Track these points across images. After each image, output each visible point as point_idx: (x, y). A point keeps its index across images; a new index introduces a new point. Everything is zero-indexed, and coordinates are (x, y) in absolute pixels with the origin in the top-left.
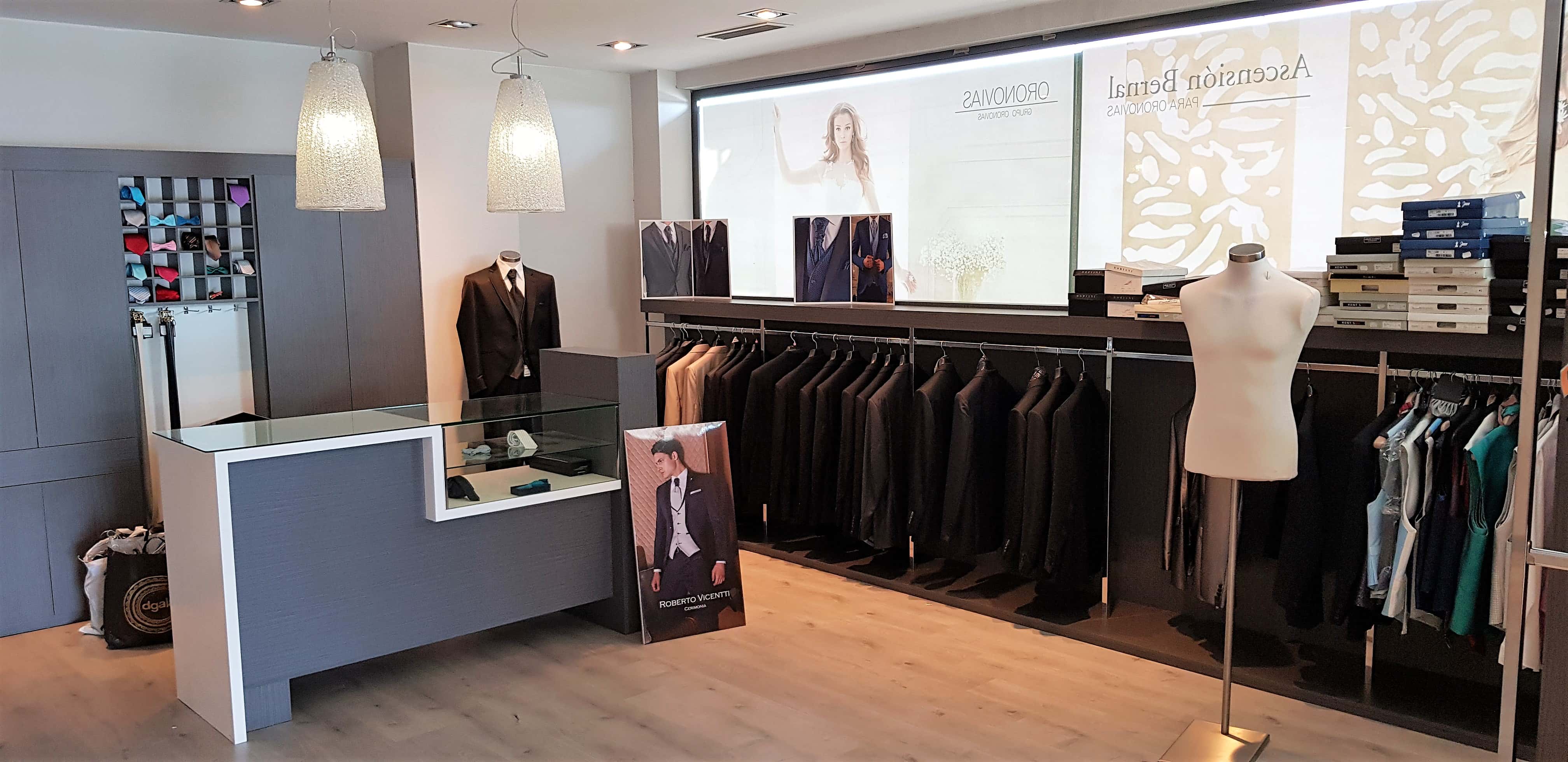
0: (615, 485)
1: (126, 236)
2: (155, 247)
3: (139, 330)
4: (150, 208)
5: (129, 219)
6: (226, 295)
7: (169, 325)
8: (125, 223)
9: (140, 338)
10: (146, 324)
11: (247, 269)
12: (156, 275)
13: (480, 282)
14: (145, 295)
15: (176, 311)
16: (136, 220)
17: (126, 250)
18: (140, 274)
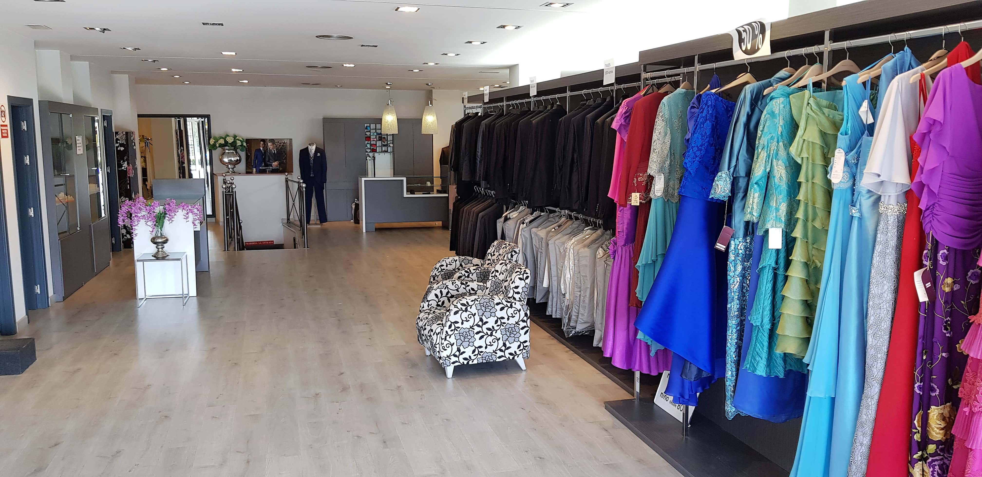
0: (447, 195)
1: (366, 137)
2: (372, 140)
3: (368, 158)
4: (372, 131)
5: (367, 133)
6: (387, 151)
7: (374, 157)
8: (366, 135)
9: (368, 160)
10: (370, 157)
11: (391, 145)
12: (372, 146)
13: (444, 149)
14: (369, 150)
15: (376, 155)
16: (368, 134)
17: (366, 140)
18: (369, 146)
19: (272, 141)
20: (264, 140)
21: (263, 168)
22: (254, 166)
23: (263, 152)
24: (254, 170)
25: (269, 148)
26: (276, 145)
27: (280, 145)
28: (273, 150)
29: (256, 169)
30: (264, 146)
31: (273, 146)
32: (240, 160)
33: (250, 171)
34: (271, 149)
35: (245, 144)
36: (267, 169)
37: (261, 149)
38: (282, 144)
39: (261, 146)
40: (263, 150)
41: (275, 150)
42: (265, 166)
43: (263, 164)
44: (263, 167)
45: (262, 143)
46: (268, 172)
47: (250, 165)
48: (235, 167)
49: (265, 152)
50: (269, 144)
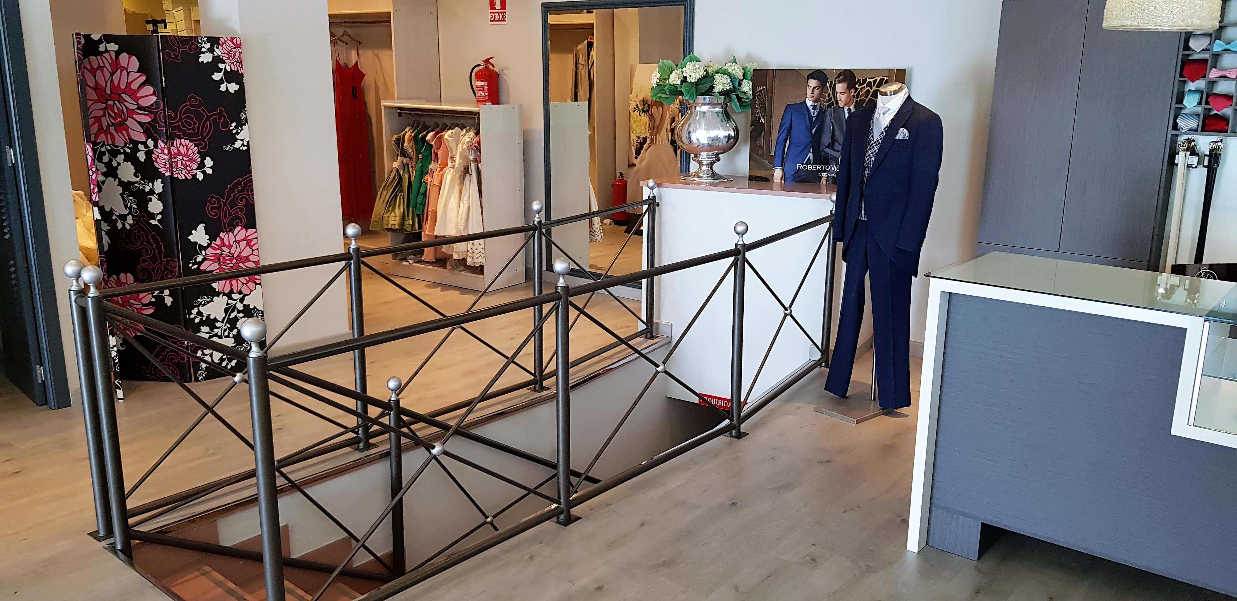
2: (1213, 74)
16: (1199, 45)
19: (848, 76)
20: (819, 75)
21: (813, 167)
22: (778, 160)
23: (814, 113)
24: (778, 173)
25: (837, 103)
26: (856, 89)
27: (868, 91)
28: (846, 110)
29: (783, 170)
30: (821, 94)
31: (849, 96)
32: (736, 137)
33: (762, 173)
34: (841, 105)
35: (747, 86)
36: (819, 171)
37: (809, 103)
38: (874, 88)
39: (809, 91)
40: (814, 107)
41: (851, 107)
42: (815, 163)
43: (810, 155)
44: (808, 163)
45: (813, 83)
46: (823, 180)
47: (761, 156)
48: (719, 160)
49: (822, 113)
50: (840, 87)
